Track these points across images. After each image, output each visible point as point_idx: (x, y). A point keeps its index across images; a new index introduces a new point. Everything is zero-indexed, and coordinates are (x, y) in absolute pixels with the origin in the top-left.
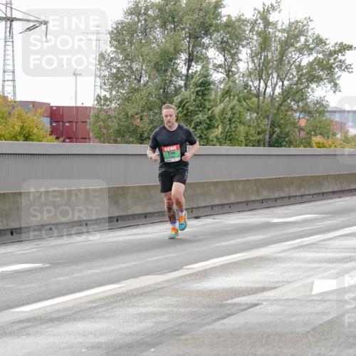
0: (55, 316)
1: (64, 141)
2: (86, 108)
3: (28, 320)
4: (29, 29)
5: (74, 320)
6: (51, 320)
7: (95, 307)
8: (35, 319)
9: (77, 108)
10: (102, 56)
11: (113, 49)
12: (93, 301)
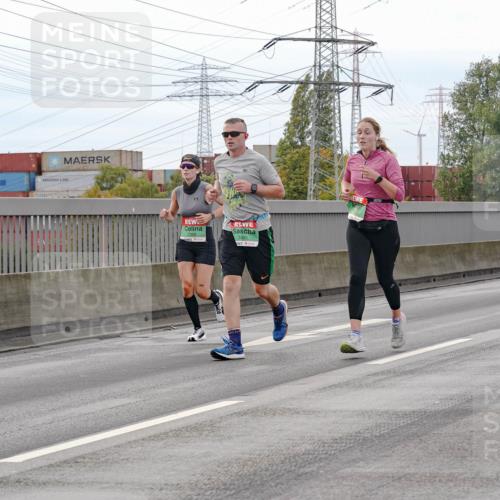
0: (408, 368)
1: (410, 200)
2: (431, 167)
3: (383, 373)
4: (376, 93)
5: (427, 372)
6: (405, 373)
7: (447, 360)
8: (389, 372)
9: (422, 167)
10: (446, 117)
11: (456, 111)
12: (445, 355)
